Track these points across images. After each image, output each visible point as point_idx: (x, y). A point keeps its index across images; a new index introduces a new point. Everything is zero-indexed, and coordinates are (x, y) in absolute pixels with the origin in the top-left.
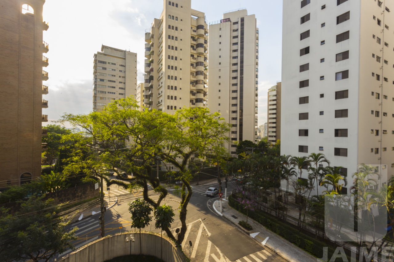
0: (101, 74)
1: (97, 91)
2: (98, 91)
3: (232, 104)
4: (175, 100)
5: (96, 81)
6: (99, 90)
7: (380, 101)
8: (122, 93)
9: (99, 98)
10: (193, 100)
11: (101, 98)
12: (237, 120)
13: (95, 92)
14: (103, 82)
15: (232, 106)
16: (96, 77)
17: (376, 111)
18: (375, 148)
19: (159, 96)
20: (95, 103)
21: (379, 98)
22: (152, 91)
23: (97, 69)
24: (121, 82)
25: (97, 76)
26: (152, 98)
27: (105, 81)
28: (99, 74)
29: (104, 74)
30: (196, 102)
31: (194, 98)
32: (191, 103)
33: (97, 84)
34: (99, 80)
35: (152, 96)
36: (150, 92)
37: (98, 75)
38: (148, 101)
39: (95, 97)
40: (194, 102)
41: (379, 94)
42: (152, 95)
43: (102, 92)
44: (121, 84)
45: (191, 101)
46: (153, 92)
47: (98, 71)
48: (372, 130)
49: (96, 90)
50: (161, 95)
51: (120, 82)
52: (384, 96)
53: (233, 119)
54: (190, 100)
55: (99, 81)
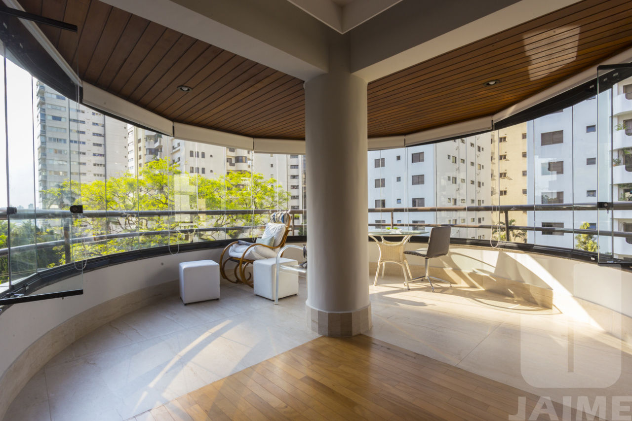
0: (54, 107)
1: (48, 139)
2: (50, 139)
3: (291, 166)
4: (203, 159)
5: (45, 120)
6: (51, 136)
7: (457, 165)
8: (99, 143)
9: (52, 152)
10: (231, 159)
11: (56, 151)
12: (298, 188)
13: (44, 140)
14: (58, 122)
15: (291, 168)
16: (43, 112)
17: (453, 178)
18: (453, 220)
19: (174, 151)
20: (43, 159)
21: (456, 163)
22: (160, 142)
23: (45, 98)
24: (97, 124)
25: (46, 110)
26: (160, 154)
27: (63, 120)
28: (49, 107)
29: (61, 106)
30: (236, 162)
31: (233, 155)
32: (228, 163)
33: (47, 124)
34: (50, 118)
35: (161, 151)
36: (157, 144)
37: (49, 109)
38: (154, 158)
39: (43, 148)
40: (233, 161)
41: (456, 158)
42: (161, 149)
43: (58, 140)
44: (96, 127)
45: (229, 160)
46: (162, 144)
47: (47, 102)
48: (450, 199)
49: (45, 136)
50: (176, 149)
51: (94, 124)
52: (461, 159)
53: (294, 187)
54: (227, 158)
55: (50, 120)
